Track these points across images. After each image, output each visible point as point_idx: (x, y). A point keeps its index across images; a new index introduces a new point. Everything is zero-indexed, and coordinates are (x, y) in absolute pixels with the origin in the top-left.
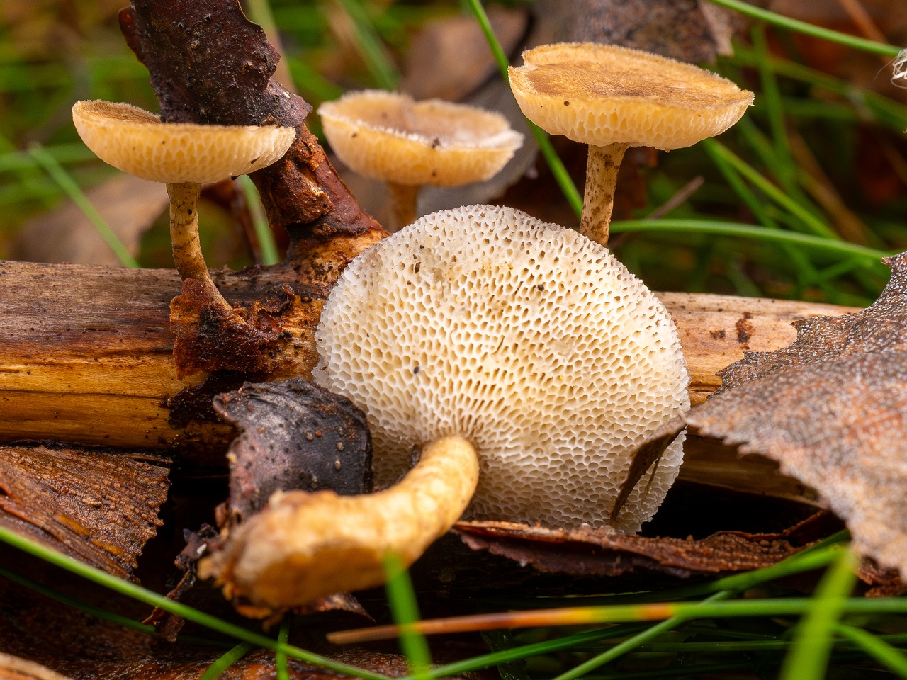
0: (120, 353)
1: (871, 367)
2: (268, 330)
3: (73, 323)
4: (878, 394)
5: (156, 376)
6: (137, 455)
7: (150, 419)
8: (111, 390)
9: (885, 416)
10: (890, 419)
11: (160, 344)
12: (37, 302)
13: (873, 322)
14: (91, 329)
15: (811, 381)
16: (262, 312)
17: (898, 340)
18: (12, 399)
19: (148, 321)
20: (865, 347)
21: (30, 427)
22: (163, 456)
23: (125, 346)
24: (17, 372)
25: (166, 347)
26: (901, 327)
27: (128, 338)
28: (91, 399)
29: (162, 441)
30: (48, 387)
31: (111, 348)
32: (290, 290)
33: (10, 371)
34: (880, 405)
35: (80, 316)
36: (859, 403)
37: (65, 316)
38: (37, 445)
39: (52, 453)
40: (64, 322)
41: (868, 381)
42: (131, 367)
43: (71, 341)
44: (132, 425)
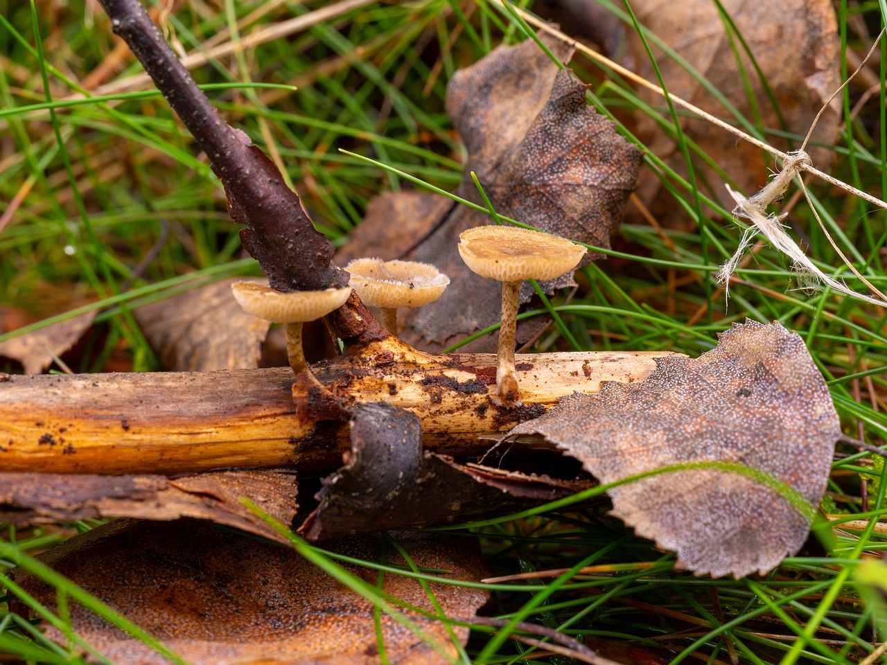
0: (265, 417)
1: (638, 421)
2: (343, 396)
3: (238, 403)
4: (639, 437)
5: (286, 427)
6: (277, 470)
7: (284, 450)
8: (262, 437)
9: (641, 449)
10: (643, 451)
11: (285, 410)
12: (216, 393)
13: (643, 393)
14: (247, 405)
15: (607, 422)
16: (339, 387)
17: (654, 407)
18: (209, 448)
19: (277, 397)
20: (637, 407)
21: (219, 461)
22: (291, 469)
23: (268, 412)
24: (211, 432)
25: (289, 411)
26: (657, 400)
27: (268, 408)
28: (252, 443)
29: (289, 461)
30: (228, 439)
31: (260, 414)
32: (351, 373)
33: (207, 433)
34: (639, 442)
35: (240, 398)
36: (629, 439)
37: (233, 399)
38: (226, 470)
39: (234, 474)
40: (233, 403)
41: (635, 428)
42: (272, 423)
43: (238, 413)
44: (274, 454)
